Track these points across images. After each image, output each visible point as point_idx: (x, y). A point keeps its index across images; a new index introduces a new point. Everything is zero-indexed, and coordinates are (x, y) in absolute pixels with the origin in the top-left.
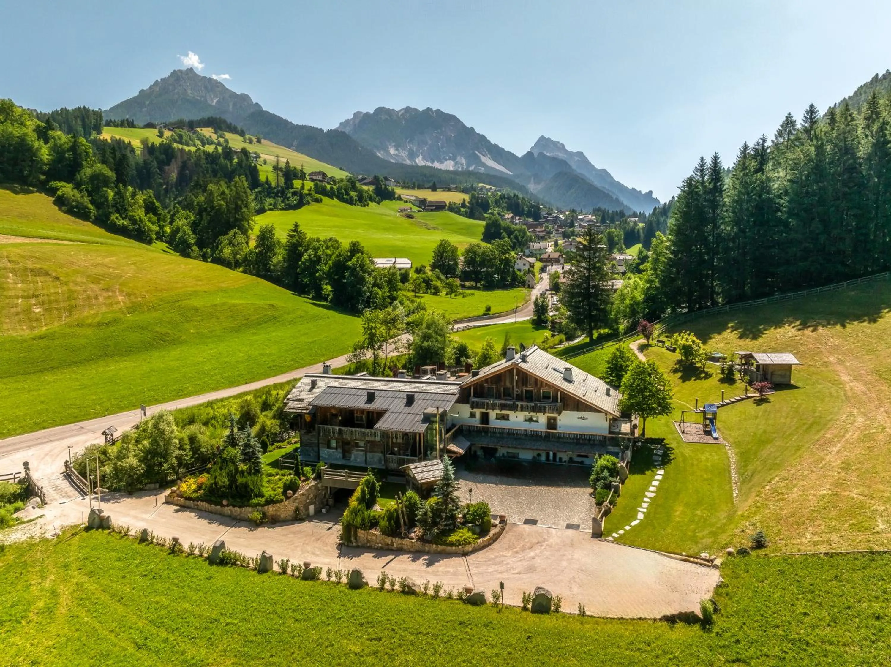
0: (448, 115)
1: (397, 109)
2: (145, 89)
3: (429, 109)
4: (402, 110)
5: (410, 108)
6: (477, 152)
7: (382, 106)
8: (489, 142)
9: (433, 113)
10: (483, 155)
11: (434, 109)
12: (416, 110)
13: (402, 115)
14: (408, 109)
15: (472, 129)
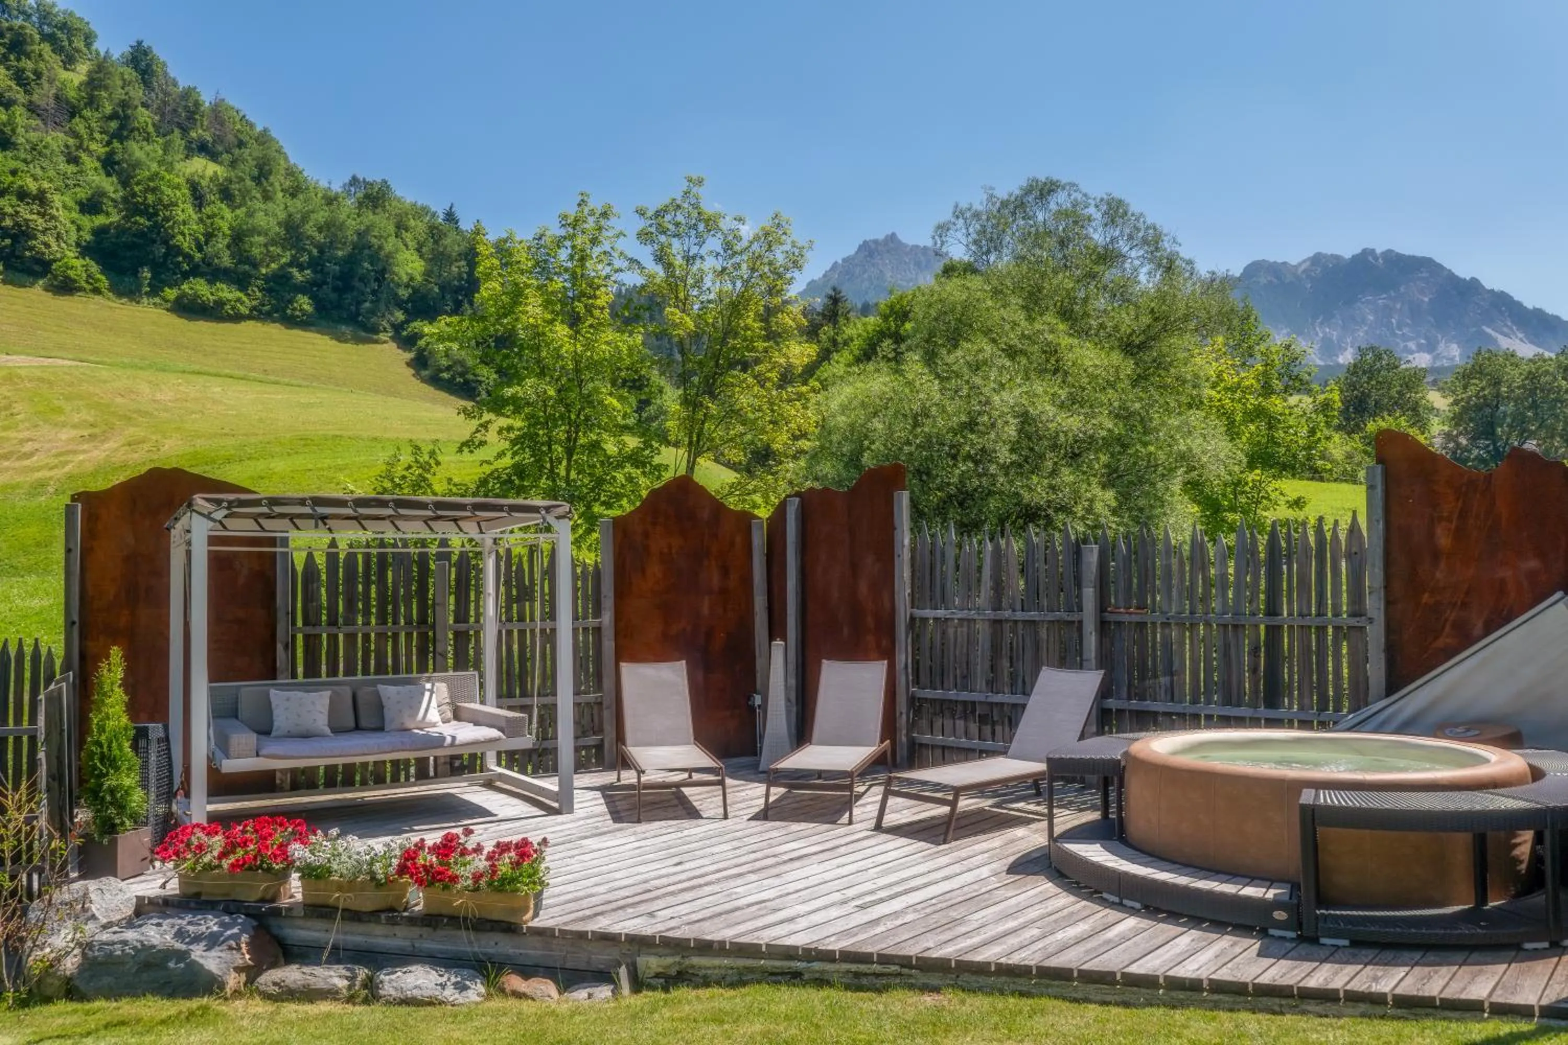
0: (1413, 259)
1: (1294, 261)
2: (816, 278)
3: (1367, 253)
4: (1304, 261)
5: (1325, 256)
6: (1489, 331)
7: (1260, 258)
8: (1519, 305)
9: (1376, 259)
10: (1506, 335)
11: (1379, 251)
12: (1337, 257)
13: (1304, 271)
14: (1317, 259)
15: (1474, 281)
